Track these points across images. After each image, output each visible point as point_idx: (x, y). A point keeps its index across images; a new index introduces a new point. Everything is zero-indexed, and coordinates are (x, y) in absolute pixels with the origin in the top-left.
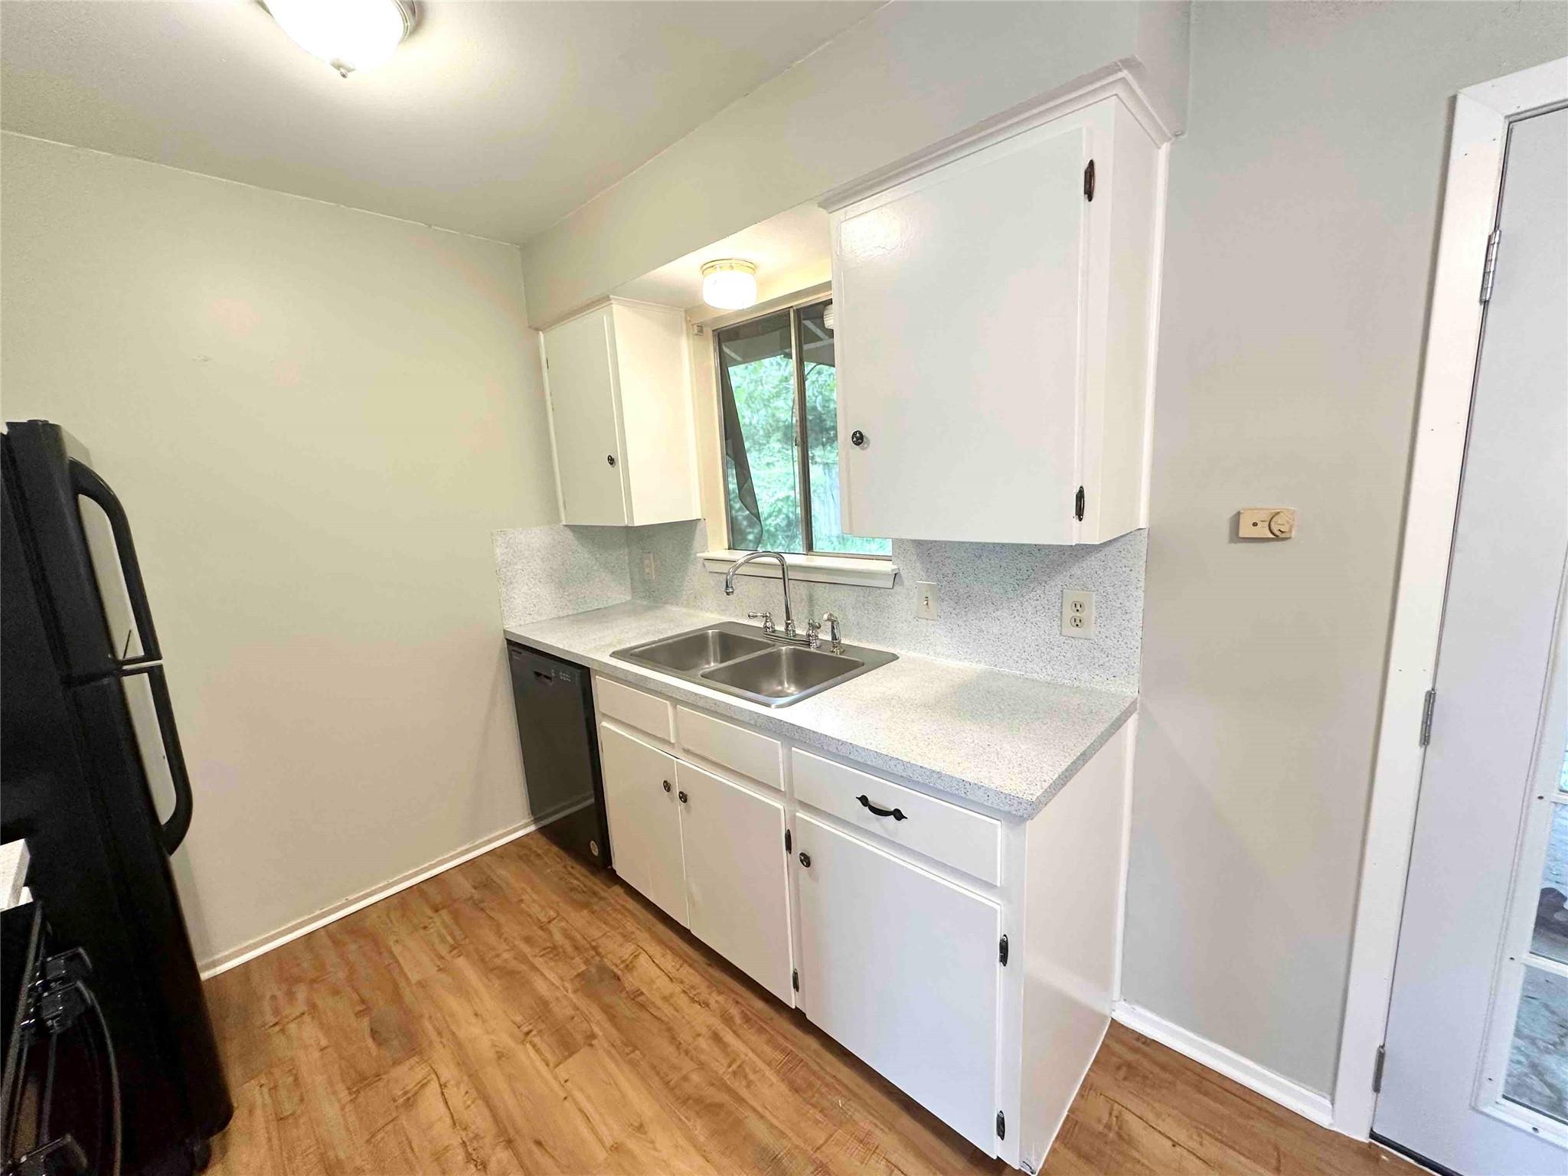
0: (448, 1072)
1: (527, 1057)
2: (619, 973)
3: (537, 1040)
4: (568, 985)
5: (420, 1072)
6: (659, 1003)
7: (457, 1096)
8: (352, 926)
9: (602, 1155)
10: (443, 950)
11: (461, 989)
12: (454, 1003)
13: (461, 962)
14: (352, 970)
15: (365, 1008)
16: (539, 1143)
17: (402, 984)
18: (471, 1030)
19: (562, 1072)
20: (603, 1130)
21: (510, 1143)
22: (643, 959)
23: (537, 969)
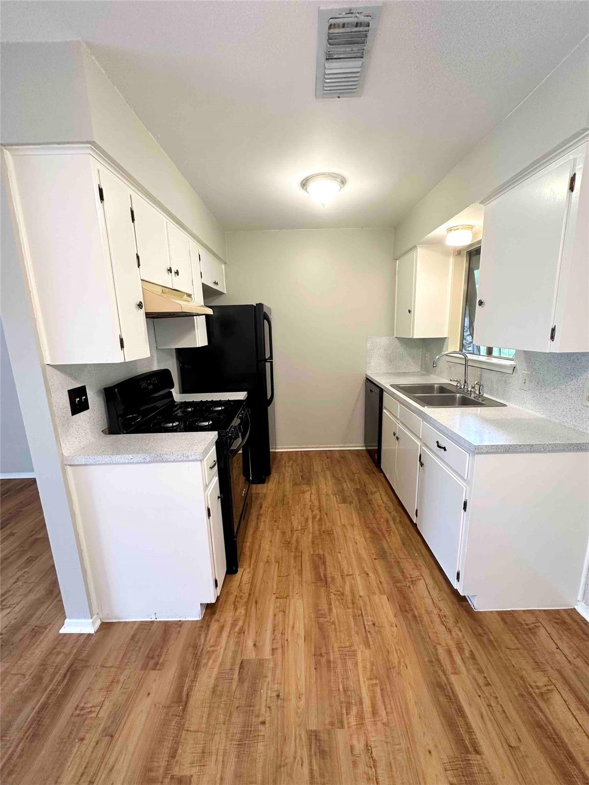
0: (314, 491)
1: (333, 498)
2: (368, 493)
3: (337, 496)
4: (352, 489)
5: (308, 488)
6: (376, 505)
7: (313, 497)
8: (307, 453)
9: (339, 524)
10: (325, 467)
11: (325, 477)
12: (321, 479)
13: (328, 472)
14: (303, 462)
15: (302, 471)
16: (326, 514)
17: (312, 471)
18: (322, 486)
19: (340, 505)
20: (343, 521)
21: (320, 511)
22: (378, 494)
23: (345, 481)
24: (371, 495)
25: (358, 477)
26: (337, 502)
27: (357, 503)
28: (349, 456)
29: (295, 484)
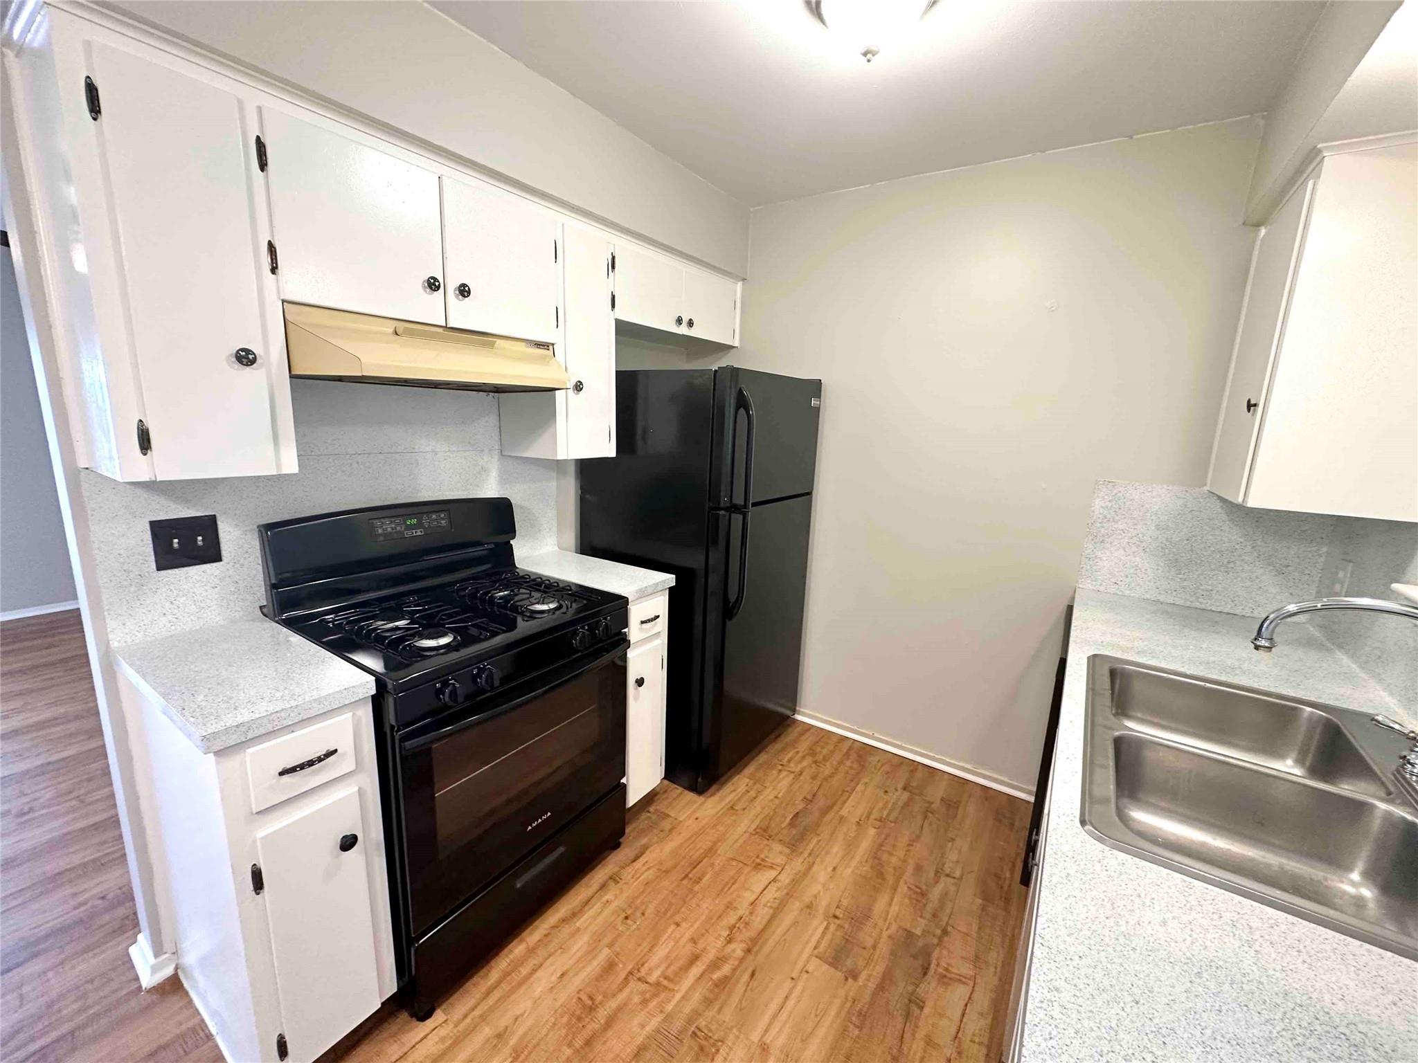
0: (785, 879)
2: (931, 972)
3: (832, 928)
6: (921, 1034)
7: (772, 894)
9: (755, 1037)
10: (875, 815)
11: (850, 846)
12: (837, 849)
14: (831, 776)
15: (808, 801)
17: (836, 808)
18: (821, 873)
19: (815, 963)
21: (749, 951)
24: (934, 984)
25: (945, 895)
26: (815, 948)
27: (872, 985)
28: (971, 810)
29: (764, 832)
